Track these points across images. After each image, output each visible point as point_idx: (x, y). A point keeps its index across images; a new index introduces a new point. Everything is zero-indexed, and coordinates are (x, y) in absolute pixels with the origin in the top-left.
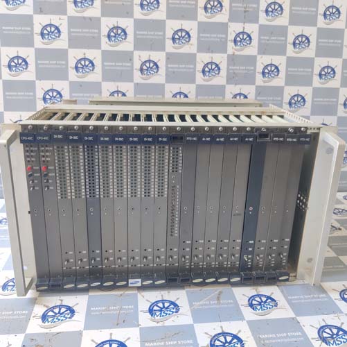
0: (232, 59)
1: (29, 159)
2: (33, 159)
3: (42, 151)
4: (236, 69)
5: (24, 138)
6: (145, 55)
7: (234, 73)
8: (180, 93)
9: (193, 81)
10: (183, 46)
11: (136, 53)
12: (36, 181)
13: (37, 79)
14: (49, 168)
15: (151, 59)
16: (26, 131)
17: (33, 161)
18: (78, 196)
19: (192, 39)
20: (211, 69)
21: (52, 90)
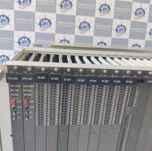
0: (133, 24)
1: (13, 95)
2: (16, 95)
3: (25, 88)
4: (135, 30)
5: (10, 78)
6: (82, 18)
7: (134, 32)
8: (102, 43)
9: (110, 35)
10: (105, 14)
11: (77, 17)
12: (18, 112)
13: (15, 30)
14: (30, 102)
15: (86, 21)
16: (12, 72)
17: (16, 96)
18: (52, 123)
19: (111, 10)
20: (121, 29)
21: (24, 37)
